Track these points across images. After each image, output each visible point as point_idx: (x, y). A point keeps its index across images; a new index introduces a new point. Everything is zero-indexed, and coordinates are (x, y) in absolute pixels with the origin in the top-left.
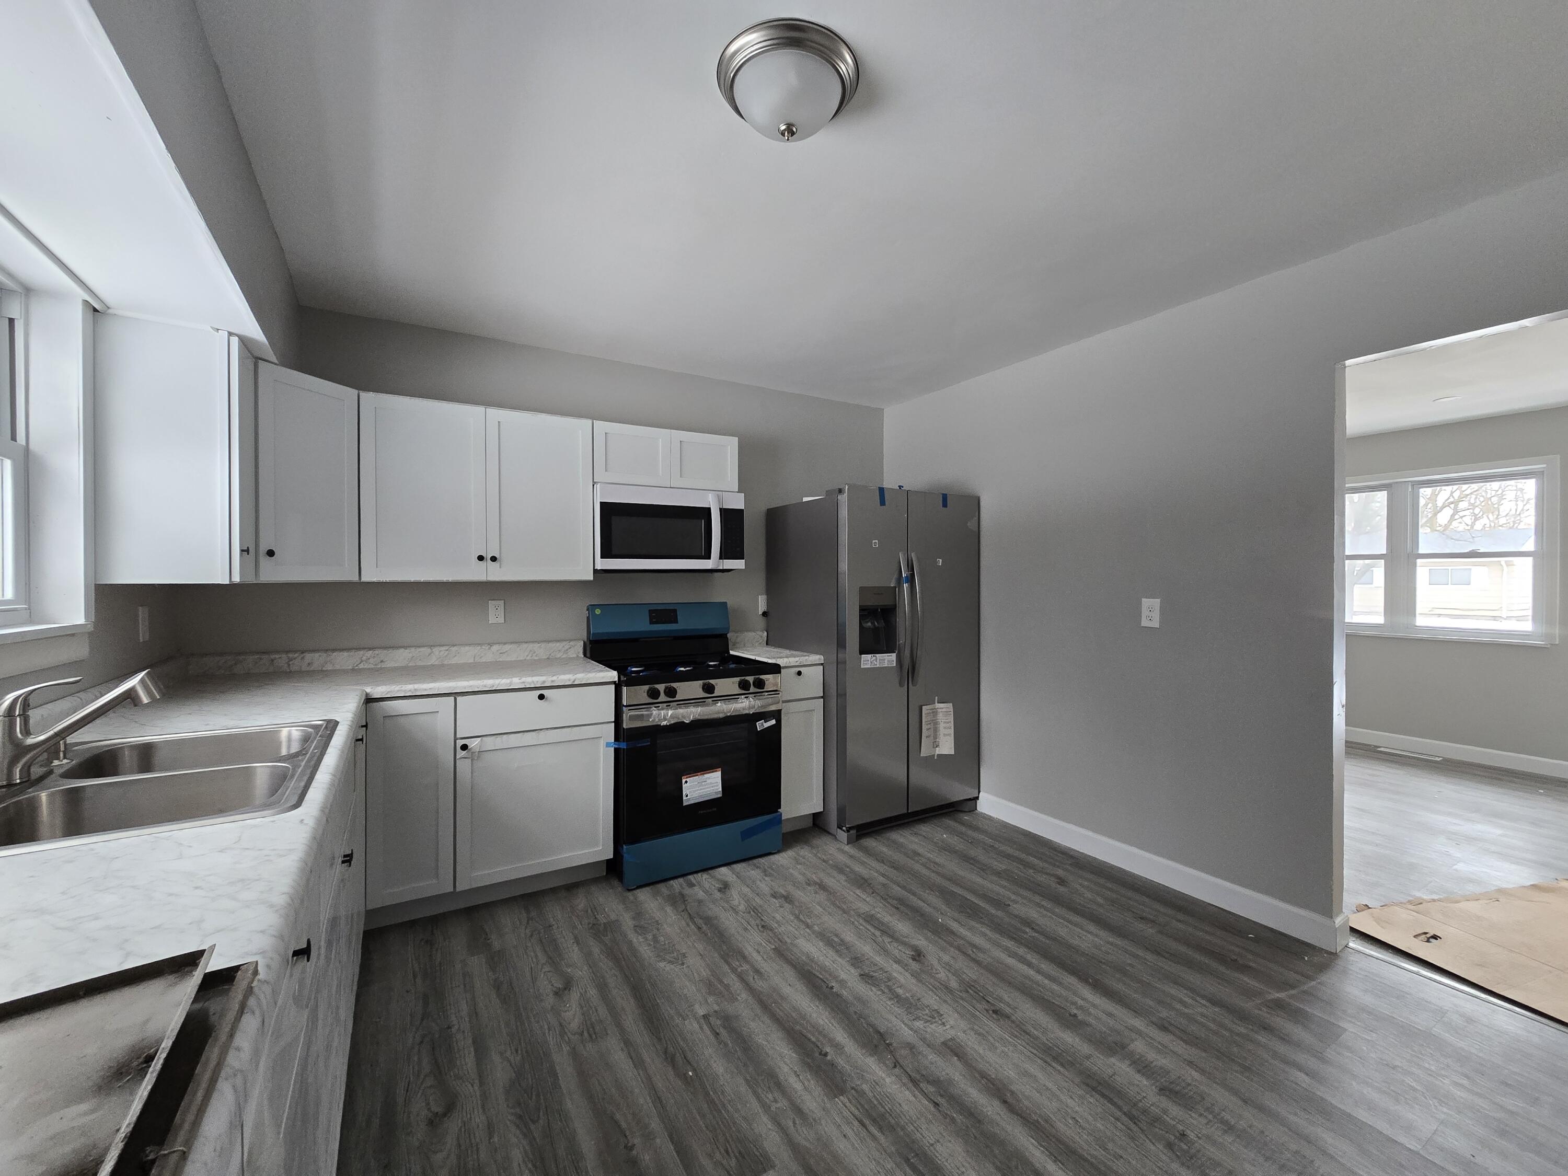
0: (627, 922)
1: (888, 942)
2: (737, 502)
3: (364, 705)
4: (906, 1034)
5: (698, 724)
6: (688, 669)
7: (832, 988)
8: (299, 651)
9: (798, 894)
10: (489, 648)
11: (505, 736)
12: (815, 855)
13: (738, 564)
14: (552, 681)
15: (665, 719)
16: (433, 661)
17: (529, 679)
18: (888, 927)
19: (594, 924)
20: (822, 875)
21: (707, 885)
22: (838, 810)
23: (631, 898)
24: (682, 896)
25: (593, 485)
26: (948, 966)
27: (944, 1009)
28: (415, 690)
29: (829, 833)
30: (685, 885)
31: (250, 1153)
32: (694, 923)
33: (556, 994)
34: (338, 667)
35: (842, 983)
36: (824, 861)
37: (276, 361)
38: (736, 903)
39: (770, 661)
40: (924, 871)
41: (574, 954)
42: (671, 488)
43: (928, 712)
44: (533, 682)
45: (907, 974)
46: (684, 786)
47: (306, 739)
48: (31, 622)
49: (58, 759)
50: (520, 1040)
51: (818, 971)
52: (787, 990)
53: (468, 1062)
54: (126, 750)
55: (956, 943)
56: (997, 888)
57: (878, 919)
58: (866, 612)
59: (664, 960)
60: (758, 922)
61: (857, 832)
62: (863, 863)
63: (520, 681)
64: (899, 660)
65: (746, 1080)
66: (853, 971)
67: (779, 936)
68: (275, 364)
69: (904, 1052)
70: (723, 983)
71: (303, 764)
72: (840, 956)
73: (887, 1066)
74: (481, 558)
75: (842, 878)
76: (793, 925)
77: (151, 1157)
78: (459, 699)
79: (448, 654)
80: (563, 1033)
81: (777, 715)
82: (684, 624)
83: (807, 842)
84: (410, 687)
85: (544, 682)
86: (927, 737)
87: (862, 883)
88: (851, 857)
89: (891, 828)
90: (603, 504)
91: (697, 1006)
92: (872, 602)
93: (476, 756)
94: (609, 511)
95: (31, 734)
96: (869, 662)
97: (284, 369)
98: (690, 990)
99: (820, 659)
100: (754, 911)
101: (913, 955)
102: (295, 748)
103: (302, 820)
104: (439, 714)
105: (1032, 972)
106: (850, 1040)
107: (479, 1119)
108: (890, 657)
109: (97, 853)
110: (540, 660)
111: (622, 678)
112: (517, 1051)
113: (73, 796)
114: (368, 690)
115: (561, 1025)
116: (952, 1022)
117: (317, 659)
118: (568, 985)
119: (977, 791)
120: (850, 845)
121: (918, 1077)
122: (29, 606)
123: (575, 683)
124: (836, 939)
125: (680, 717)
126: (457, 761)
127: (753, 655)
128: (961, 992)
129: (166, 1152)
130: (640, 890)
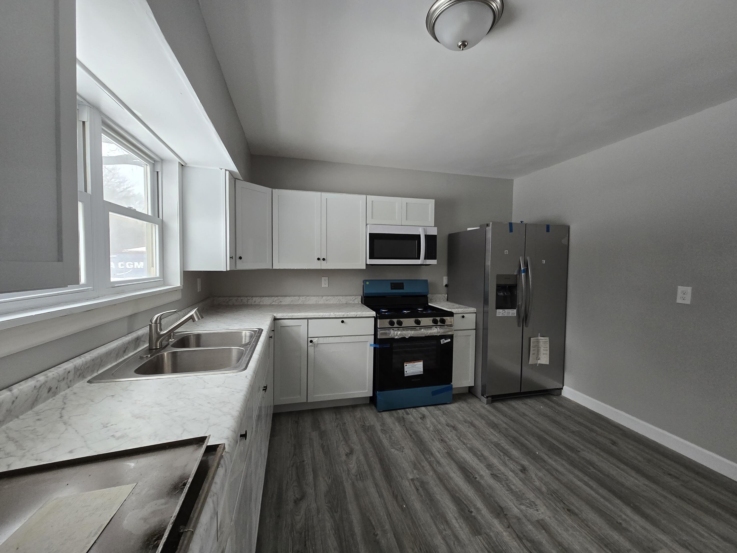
0: (378, 427)
1: (507, 460)
2: (433, 231)
3: (273, 321)
4: (516, 511)
5: (412, 339)
6: (408, 312)
7: (476, 478)
8: (251, 296)
9: (460, 426)
10: (322, 298)
11: (328, 338)
12: (470, 408)
13: (433, 262)
14: (347, 315)
15: (397, 335)
16: (300, 302)
17: (337, 314)
18: (507, 452)
19: (363, 426)
20: (472, 419)
21: (415, 415)
22: (482, 386)
23: (380, 416)
24: (403, 418)
25: (366, 225)
26: (541, 479)
27: (538, 502)
28: (292, 316)
29: (477, 397)
30: (405, 413)
31: (220, 525)
32: (408, 432)
33: (346, 455)
34: (265, 303)
35: (482, 477)
36: (474, 411)
37: (242, 179)
38: (428, 426)
39: (448, 310)
40: (529, 425)
41: (354, 438)
42: (402, 225)
43: (533, 341)
44: (339, 315)
45: (517, 478)
46: (405, 367)
47: (251, 336)
48: (164, 285)
49: (171, 339)
50: (331, 473)
51: (468, 468)
52: (452, 475)
53: (310, 478)
54: (192, 336)
55: (546, 468)
56: (572, 441)
57: (502, 446)
58: (500, 288)
59: (394, 448)
60: (439, 437)
61: (492, 399)
62: (495, 416)
63: (333, 314)
64: (518, 312)
65: (431, 517)
66: (487, 471)
67: (450, 447)
68: (242, 180)
69: (514, 520)
70: (421, 465)
71: (249, 349)
72: (481, 462)
73: (504, 526)
74: (319, 259)
75: (483, 422)
76: (457, 442)
77: (182, 531)
78: (309, 320)
79: (306, 300)
80: (349, 474)
81: (451, 337)
82: (407, 290)
83: (465, 400)
84: (291, 314)
85: (344, 315)
86: (533, 354)
87: (494, 426)
88: (488, 411)
89: (511, 399)
90: (370, 234)
91: (408, 474)
92: (502, 282)
93: (316, 346)
94: (373, 237)
95: (162, 330)
96: (501, 313)
97: (246, 182)
98: (406, 465)
99: (474, 310)
100: (438, 432)
101: (521, 469)
102: (247, 341)
103: (246, 376)
104: (302, 326)
105: (593, 493)
106: (485, 508)
107: (314, 505)
108: (513, 311)
109: (179, 382)
110: (343, 304)
111: (378, 315)
112: (329, 478)
113: (174, 354)
114: (275, 315)
115: (348, 469)
116: (543, 511)
117: (257, 300)
118: (351, 452)
119: (562, 385)
120: (487, 405)
121: (522, 536)
122: (164, 279)
123: (357, 316)
124: (479, 453)
125: (404, 335)
126: (309, 348)
127: (440, 306)
128: (548, 495)
129: (187, 530)
130: (384, 412)
